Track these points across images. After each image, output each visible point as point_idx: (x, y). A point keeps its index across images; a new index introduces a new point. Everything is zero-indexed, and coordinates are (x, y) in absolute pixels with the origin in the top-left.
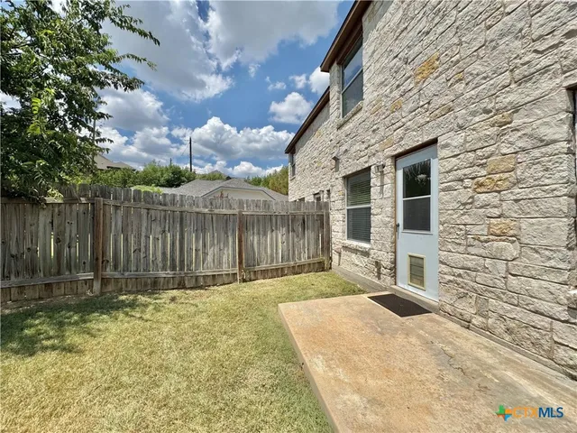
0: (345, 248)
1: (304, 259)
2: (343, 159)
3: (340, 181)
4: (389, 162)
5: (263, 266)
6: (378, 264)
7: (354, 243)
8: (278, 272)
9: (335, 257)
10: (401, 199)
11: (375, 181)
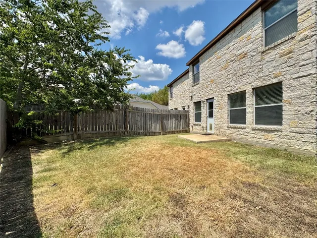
0: (194, 125)
1: (181, 129)
2: (194, 97)
3: (193, 104)
4: (205, 100)
5: (168, 130)
6: (203, 127)
7: (197, 123)
8: (173, 133)
9: (191, 128)
10: (208, 110)
11: (202, 105)
